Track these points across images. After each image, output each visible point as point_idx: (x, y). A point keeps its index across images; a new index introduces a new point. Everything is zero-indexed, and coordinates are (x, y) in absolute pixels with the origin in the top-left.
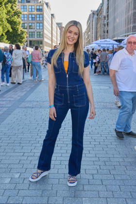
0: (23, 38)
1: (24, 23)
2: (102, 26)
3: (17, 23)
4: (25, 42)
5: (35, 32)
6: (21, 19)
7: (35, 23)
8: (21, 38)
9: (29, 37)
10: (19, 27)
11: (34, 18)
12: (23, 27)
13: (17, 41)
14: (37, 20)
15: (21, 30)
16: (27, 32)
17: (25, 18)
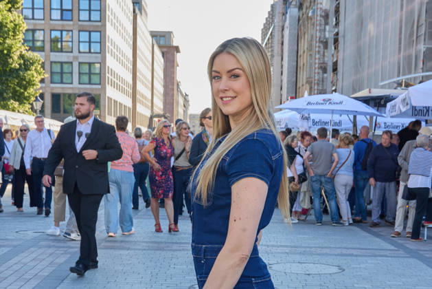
0: (30, 83)
1: (34, 31)
3: (6, 29)
4: (36, 97)
5: (71, 63)
6: (21, 15)
7: (72, 31)
8: (19, 85)
9: (49, 78)
10: (16, 43)
11: (71, 10)
12: (31, 44)
13: (7, 93)
14: (79, 20)
15: (20, 55)
16: (43, 63)
17: (35, 11)
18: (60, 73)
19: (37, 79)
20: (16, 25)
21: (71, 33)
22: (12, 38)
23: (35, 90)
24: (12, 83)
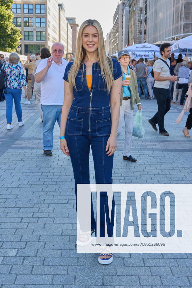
0: (16, 40)
1: (17, 18)
2: (138, 23)
3: (5, 17)
4: (18, 46)
5: (33, 32)
6: (11, 11)
7: (33, 18)
8: (11, 41)
9: (23, 39)
10: (9, 23)
11: (32, 9)
12: (15, 24)
13: (6, 45)
14: (36, 13)
15: (11, 28)
16: (21, 32)
17: (17, 9)
18: (28, 36)
19: (19, 38)
20: (9, 16)
21: (32, 19)
22: (8, 21)
23: (18, 43)
24: (8, 41)
